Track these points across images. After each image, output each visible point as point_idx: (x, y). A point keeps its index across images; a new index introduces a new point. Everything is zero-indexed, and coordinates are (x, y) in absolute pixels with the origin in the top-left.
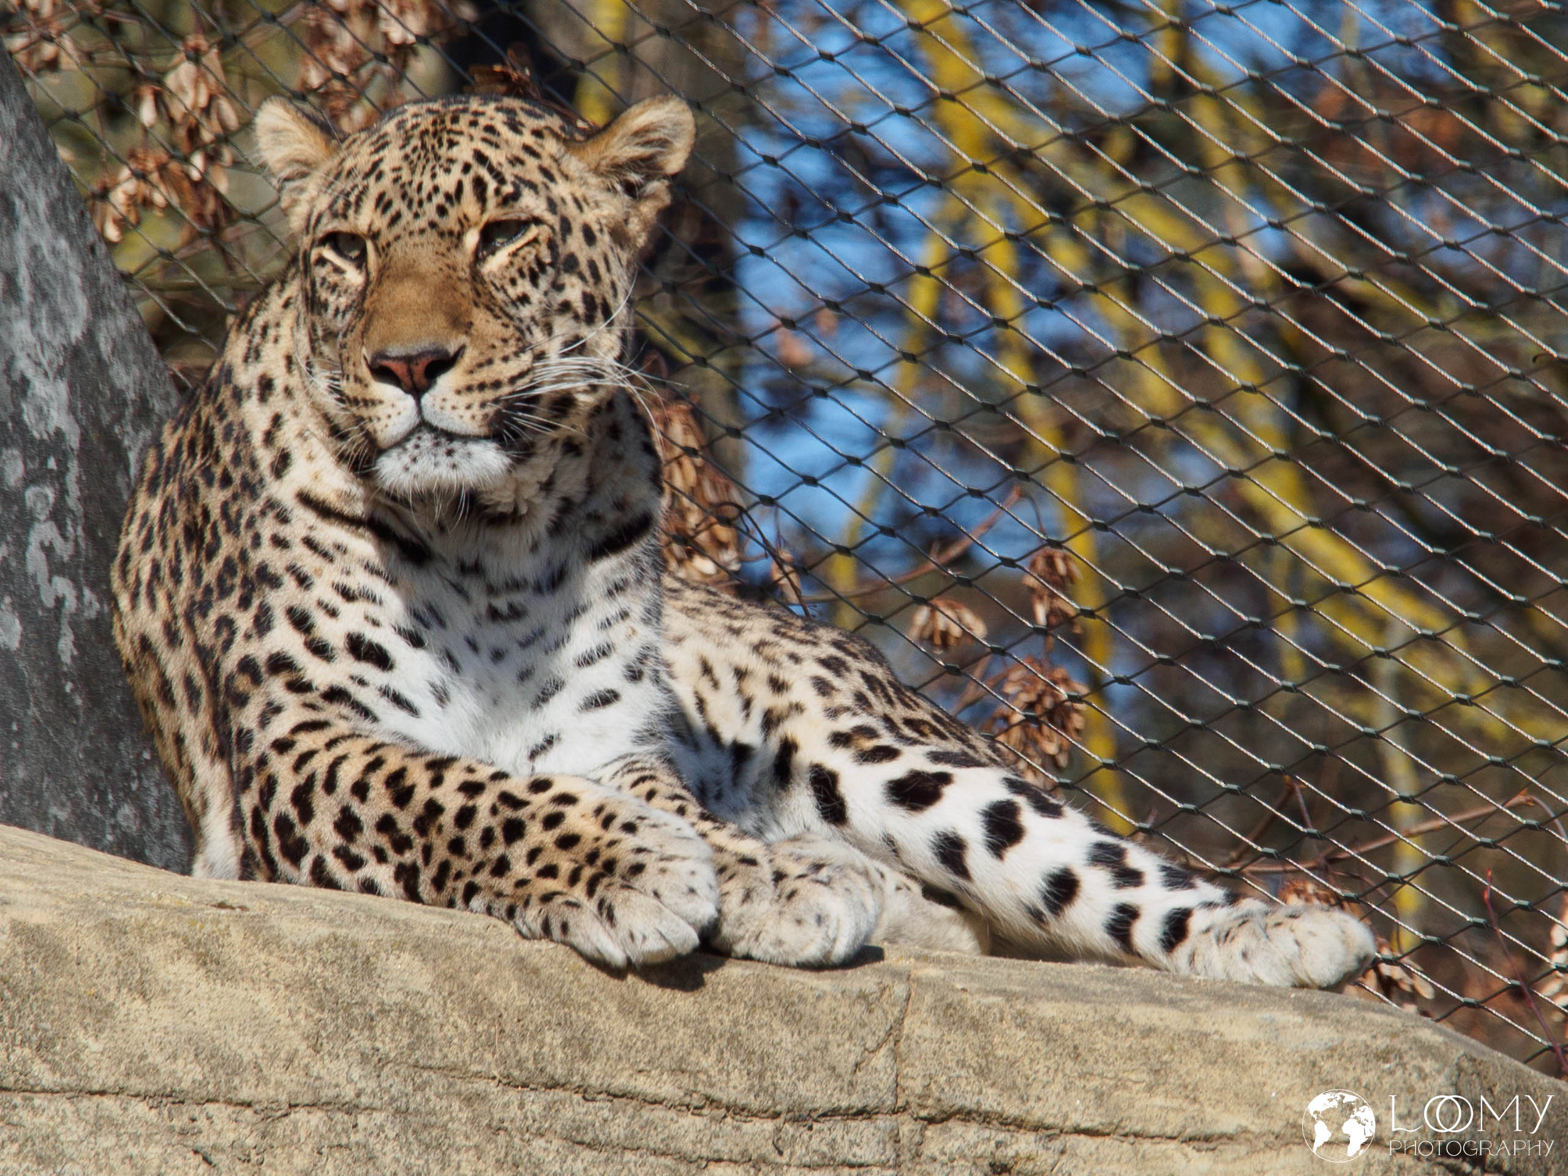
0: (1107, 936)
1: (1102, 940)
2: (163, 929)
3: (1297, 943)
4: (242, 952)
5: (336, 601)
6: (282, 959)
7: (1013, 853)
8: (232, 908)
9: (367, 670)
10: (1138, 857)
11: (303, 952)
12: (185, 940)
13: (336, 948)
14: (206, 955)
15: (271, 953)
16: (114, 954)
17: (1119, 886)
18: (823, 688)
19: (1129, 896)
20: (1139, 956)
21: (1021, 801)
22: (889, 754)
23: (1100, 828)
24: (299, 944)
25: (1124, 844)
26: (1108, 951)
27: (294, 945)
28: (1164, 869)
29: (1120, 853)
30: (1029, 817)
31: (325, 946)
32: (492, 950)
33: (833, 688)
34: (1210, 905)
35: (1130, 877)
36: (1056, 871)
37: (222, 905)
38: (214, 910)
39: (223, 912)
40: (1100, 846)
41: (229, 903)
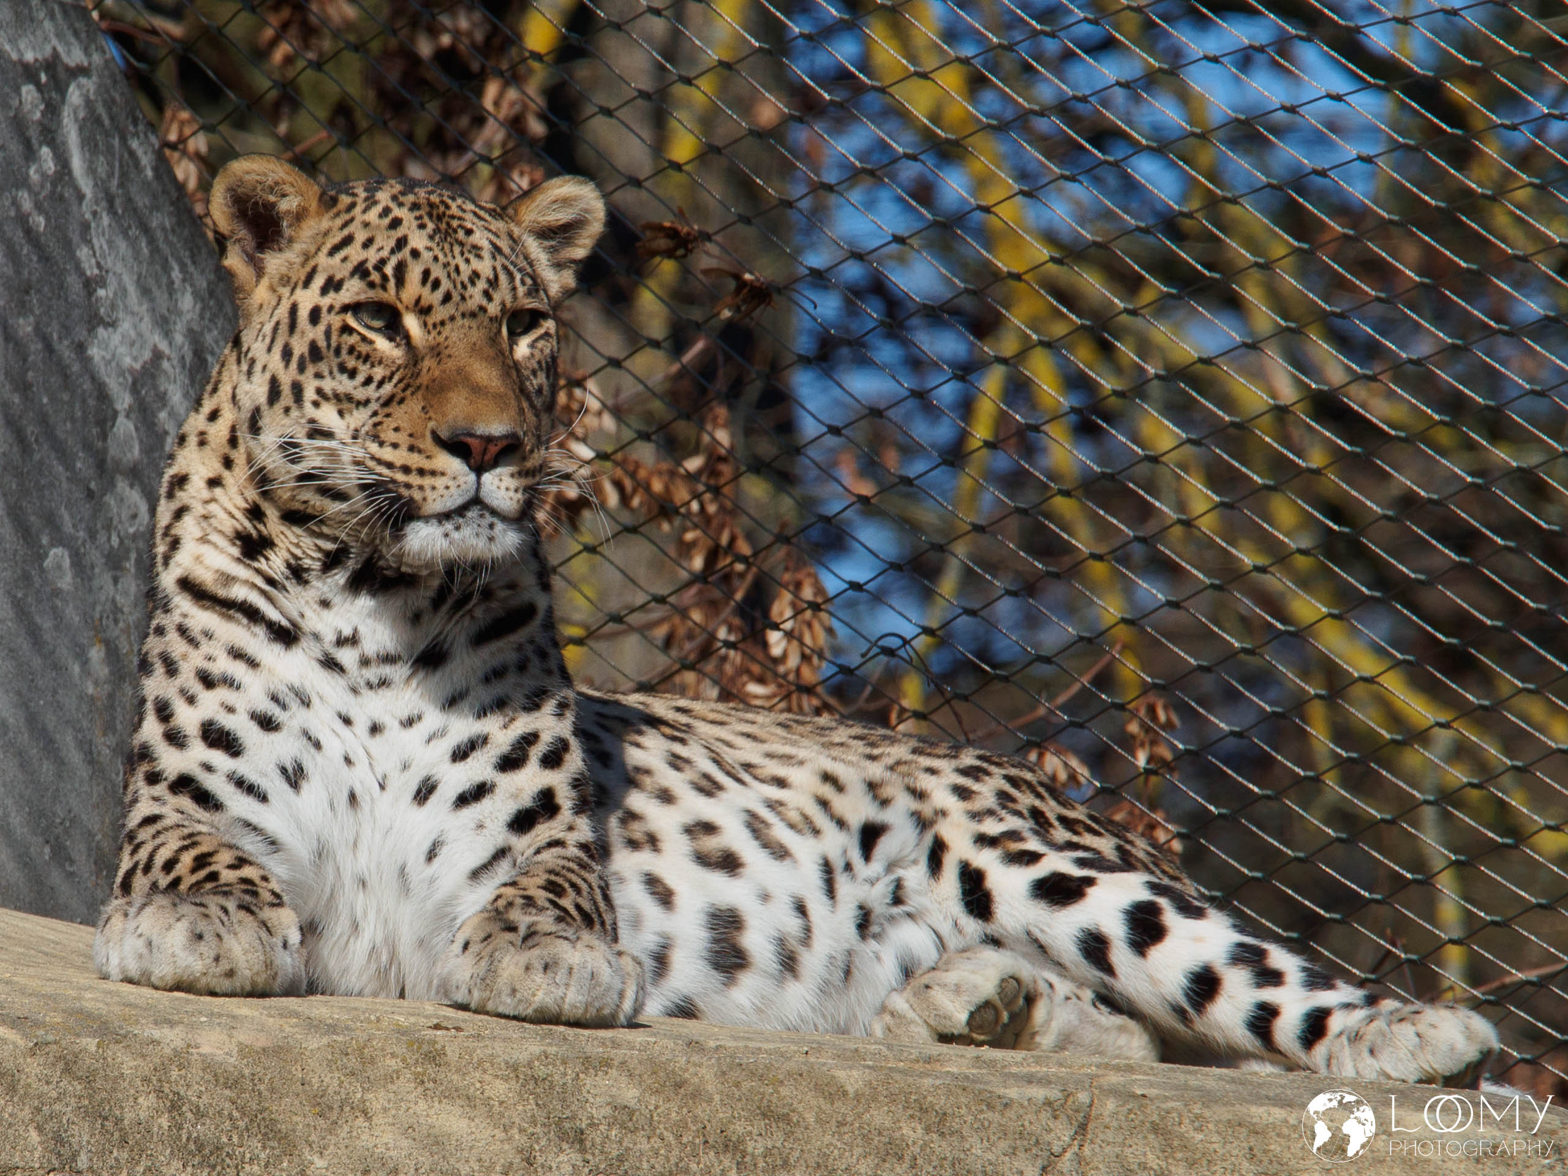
0: (1248, 1034)
1: (1243, 1038)
2: (383, 1050)
3: (1418, 1035)
4: (458, 1070)
5: (197, 687)
6: (497, 1076)
7: (1158, 953)
8: (447, 1029)
9: (218, 758)
10: (1280, 958)
11: (516, 1070)
12: (404, 1060)
13: (546, 1066)
14: (424, 1074)
15: (485, 1071)
16: (337, 1075)
17: (1259, 985)
18: (963, 793)
19: (1269, 995)
20: (1280, 1052)
21: (1163, 902)
22: (1032, 858)
23: (1241, 930)
24: (511, 1062)
25: (1265, 946)
26: (1250, 1048)
27: (507, 1063)
28: (1305, 969)
29: (1261, 954)
30: (1171, 917)
31: (536, 1063)
32: (695, 1065)
33: (973, 792)
34: (1348, 1006)
35: (1271, 977)
36: (1197, 969)
37: (437, 1027)
38: (431, 1032)
39: (439, 1033)
40: (1241, 945)
41: (444, 1024)
